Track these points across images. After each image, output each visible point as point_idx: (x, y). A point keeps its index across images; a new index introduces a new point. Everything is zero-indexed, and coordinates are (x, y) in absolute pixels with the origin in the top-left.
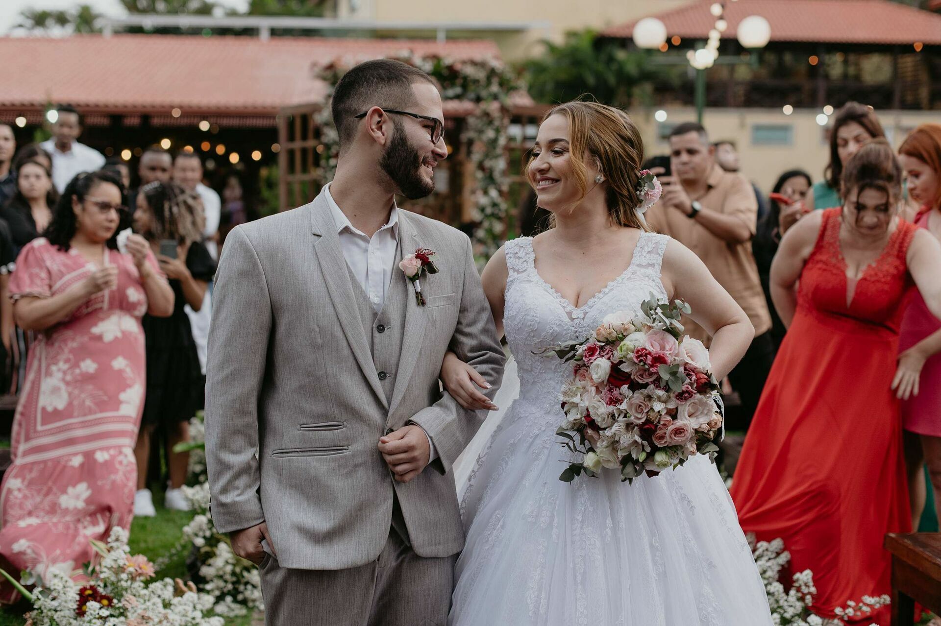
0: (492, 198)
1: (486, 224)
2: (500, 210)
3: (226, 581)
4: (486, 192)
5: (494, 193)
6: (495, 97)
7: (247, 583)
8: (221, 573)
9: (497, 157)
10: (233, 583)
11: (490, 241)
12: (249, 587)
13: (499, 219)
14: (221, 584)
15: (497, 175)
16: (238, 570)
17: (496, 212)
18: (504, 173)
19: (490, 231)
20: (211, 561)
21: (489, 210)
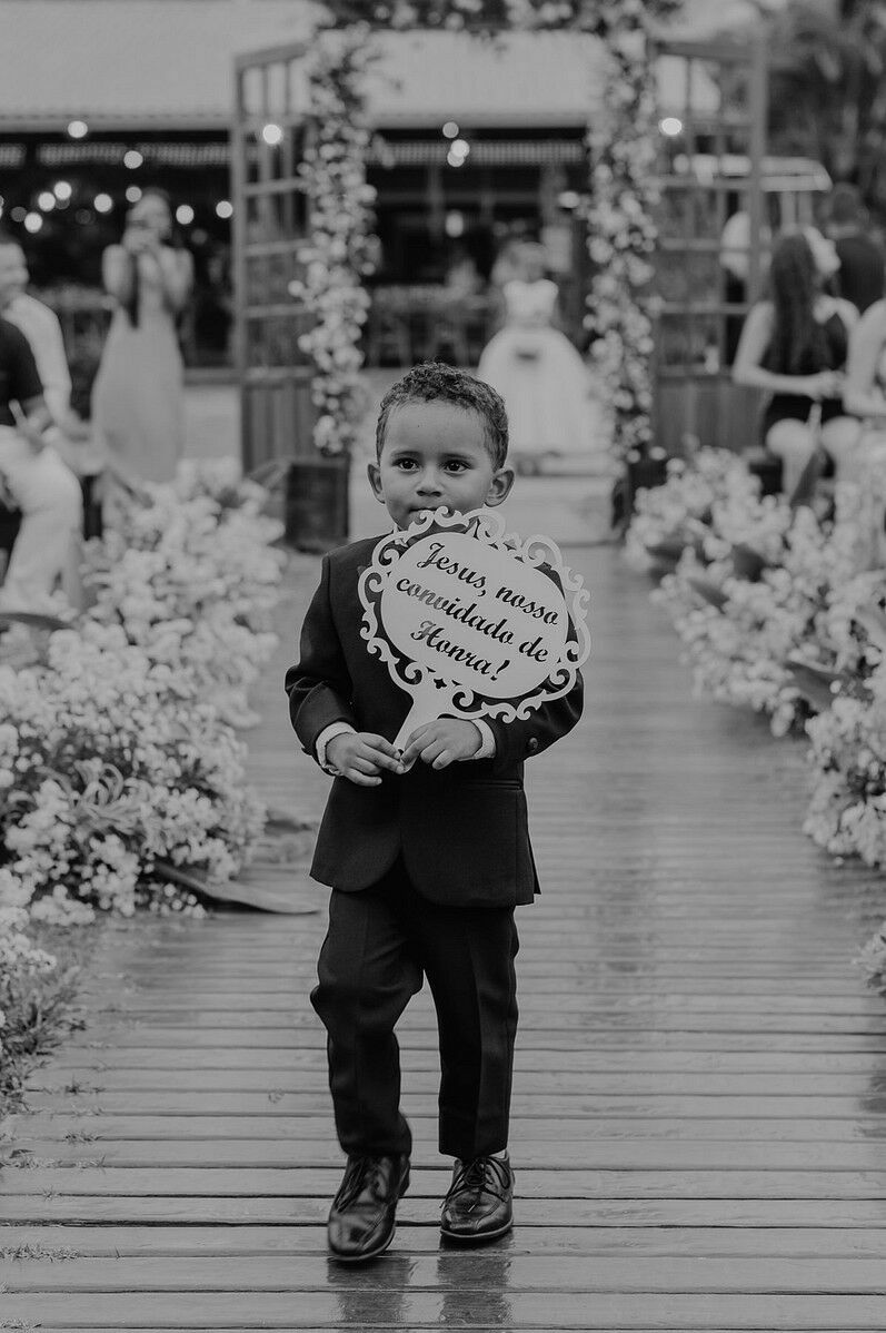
0: (629, 216)
1: (618, 266)
2: (644, 239)
3: (56, 858)
4: (616, 204)
5: (630, 205)
6: (634, 24)
7: (98, 862)
8: (45, 840)
9: (637, 137)
10: (71, 862)
11: (625, 300)
12: (102, 869)
13: (642, 255)
14: (47, 862)
15: (637, 172)
16: (80, 836)
17: (637, 242)
18: (651, 168)
19: (625, 280)
20: (27, 819)
21: (623, 240)
